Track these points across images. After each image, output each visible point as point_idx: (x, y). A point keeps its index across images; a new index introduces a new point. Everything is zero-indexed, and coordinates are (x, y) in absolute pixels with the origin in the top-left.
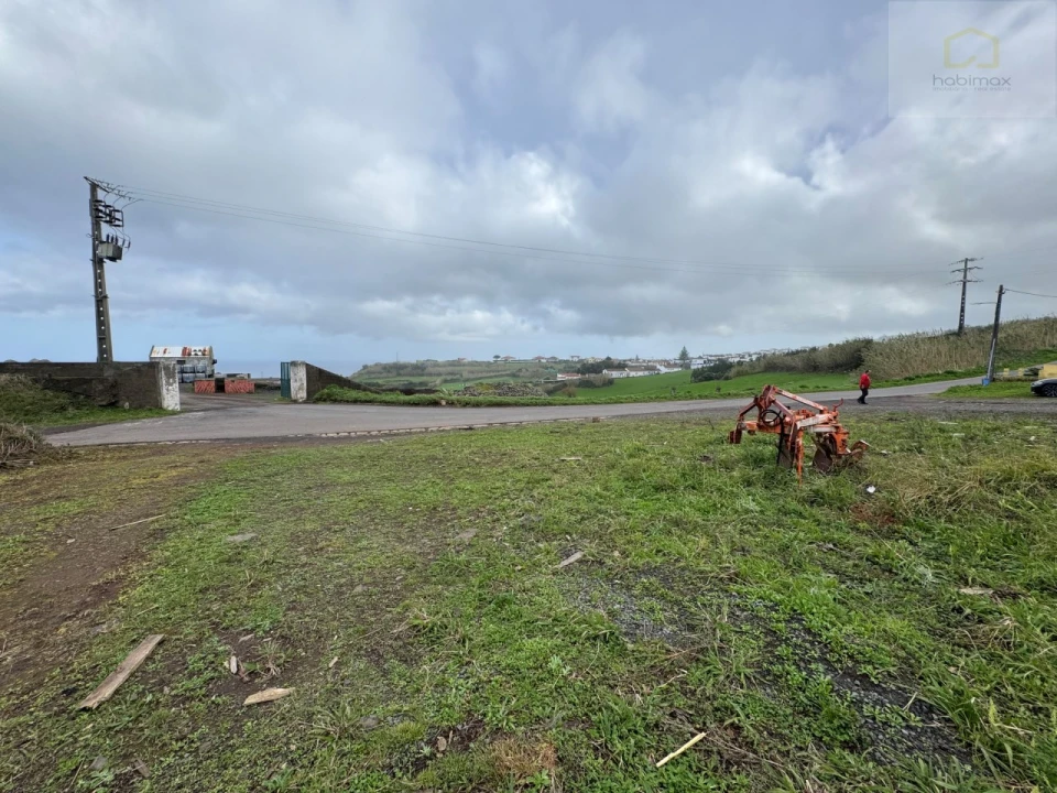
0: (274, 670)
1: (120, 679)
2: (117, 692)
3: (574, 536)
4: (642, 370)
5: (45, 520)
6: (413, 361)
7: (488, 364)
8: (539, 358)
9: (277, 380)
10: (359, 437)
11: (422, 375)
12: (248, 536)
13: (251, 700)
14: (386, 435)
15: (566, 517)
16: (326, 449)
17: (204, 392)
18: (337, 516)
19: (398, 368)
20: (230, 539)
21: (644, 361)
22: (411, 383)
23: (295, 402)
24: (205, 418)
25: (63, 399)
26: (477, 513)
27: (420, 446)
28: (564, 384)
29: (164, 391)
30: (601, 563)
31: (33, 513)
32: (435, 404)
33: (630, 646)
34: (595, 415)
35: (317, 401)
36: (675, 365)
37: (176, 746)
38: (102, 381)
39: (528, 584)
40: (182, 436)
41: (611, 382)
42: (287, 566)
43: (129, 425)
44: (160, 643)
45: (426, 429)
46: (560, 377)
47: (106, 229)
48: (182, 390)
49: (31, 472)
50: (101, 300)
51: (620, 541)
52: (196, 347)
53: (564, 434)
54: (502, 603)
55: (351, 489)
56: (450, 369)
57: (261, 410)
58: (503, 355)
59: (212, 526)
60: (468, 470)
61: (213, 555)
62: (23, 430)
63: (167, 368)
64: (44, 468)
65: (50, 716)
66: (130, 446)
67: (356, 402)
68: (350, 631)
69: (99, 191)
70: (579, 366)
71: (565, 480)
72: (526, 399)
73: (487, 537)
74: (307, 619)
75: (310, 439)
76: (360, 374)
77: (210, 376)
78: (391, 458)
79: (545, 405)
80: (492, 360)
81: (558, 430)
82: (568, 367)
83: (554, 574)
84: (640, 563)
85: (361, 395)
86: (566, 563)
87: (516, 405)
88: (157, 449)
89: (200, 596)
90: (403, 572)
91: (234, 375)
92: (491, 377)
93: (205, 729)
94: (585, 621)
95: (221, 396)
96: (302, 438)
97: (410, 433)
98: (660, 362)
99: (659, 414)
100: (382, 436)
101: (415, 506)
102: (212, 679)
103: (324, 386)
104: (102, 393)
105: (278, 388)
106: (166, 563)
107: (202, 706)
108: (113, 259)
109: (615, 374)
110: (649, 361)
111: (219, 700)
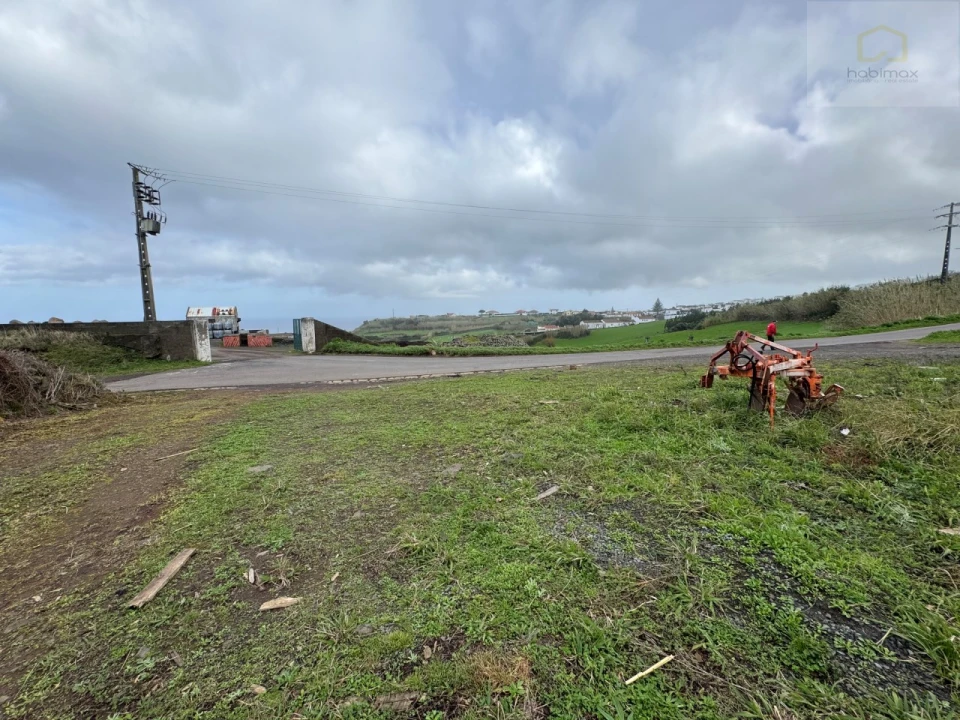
0: (285, 582)
1: (160, 584)
2: (158, 595)
3: (551, 471)
4: (617, 321)
5: (104, 452)
6: (408, 317)
7: (475, 318)
8: (520, 312)
9: (290, 334)
10: (361, 383)
11: (416, 329)
12: (265, 468)
13: (265, 606)
14: (384, 382)
15: (543, 455)
16: (333, 393)
17: (232, 346)
18: (340, 452)
19: (395, 323)
20: (251, 469)
21: (619, 313)
22: (406, 337)
23: (306, 353)
24: (231, 368)
25: (118, 352)
26: (462, 450)
27: (414, 391)
28: (544, 336)
29: (198, 346)
30: (576, 497)
31: (95, 447)
32: (427, 354)
33: (602, 573)
34: (572, 363)
35: (325, 352)
36: (649, 316)
37: (204, 642)
38: (148, 337)
39: (508, 514)
40: (215, 383)
41: (587, 333)
42: (297, 494)
43: (171, 374)
44: (193, 556)
45: (419, 376)
46: (540, 329)
47: (147, 208)
48: (213, 345)
49: (95, 413)
50: (145, 268)
51: (594, 477)
52: (223, 308)
53: (544, 380)
54: (484, 530)
55: (353, 428)
56: (440, 323)
57: (278, 361)
58: (487, 310)
59: (236, 459)
60: (454, 412)
61: (236, 483)
62: (88, 379)
63: (199, 326)
64: (104, 410)
65: (105, 612)
66: (172, 392)
67: (358, 353)
68: (350, 550)
69: (140, 175)
70: (557, 318)
71: (543, 421)
72: (509, 348)
73: (471, 471)
74: (313, 539)
75: (318, 386)
76: (361, 329)
77: (236, 332)
78: (387, 402)
79: (526, 354)
80: (477, 314)
81: (539, 377)
82: (547, 319)
83: (531, 506)
84: (613, 497)
85: (362, 347)
86: (543, 495)
87: (499, 354)
88: (193, 394)
89: (225, 517)
90: (396, 501)
91: (255, 331)
92: (477, 330)
93: (227, 628)
94: (559, 549)
95: (244, 350)
96: (312, 385)
97: (404, 380)
98: (636, 313)
99: (633, 361)
100: (380, 383)
101: (408, 443)
102: (234, 587)
103: (331, 339)
104: (149, 347)
105: (291, 342)
106: (198, 488)
107: (225, 610)
108: (153, 233)
109: (592, 326)
110: (624, 313)
111: (239, 605)
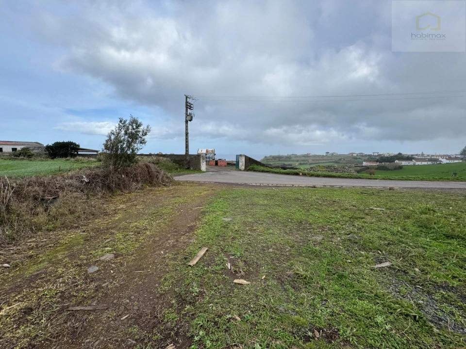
0: (243, 273)
1: (197, 259)
2: (197, 263)
3: (384, 252)
4: (426, 161)
5: (176, 203)
6: (286, 155)
7: (323, 156)
8: (352, 154)
9: (234, 161)
10: (264, 186)
11: (290, 161)
12: (229, 219)
13: (236, 281)
14: (275, 186)
15: (377, 242)
16: (253, 189)
17: (212, 165)
18: (259, 218)
19: (279, 158)
20: (224, 219)
21: (428, 156)
22: (284, 165)
23: (240, 170)
24: (212, 175)
25: (177, 166)
26: (323, 228)
27: (291, 193)
28: (367, 168)
29: (202, 165)
30: (406, 273)
31: (173, 200)
32: (297, 174)
33: (435, 330)
34: (391, 186)
35: (248, 170)
36: (456, 158)
37: (215, 288)
38: (186, 160)
39: (356, 271)
40: (206, 180)
41: (401, 167)
42: (243, 234)
43: (192, 175)
44: (207, 251)
45: (293, 185)
46: (365, 164)
47: (189, 111)
48: (206, 164)
49: (171, 188)
50: (187, 134)
51: (419, 263)
52: (210, 150)
53: (370, 195)
54: (341, 277)
55: (264, 208)
56: (303, 158)
57: (229, 173)
58: (330, 152)
59: (218, 213)
60: (315, 206)
61: (219, 224)
62: (169, 175)
63: (203, 156)
64: (174, 187)
65: (182, 264)
66: (193, 182)
67: (263, 171)
68: (269, 267)
69: (188, 99)
70: (378, 158)
71: (374, 220)
72: (346, 174)
73: (329, 241)
74: (252, 257)
75: (246, 185)
76: (263, 160)
77: (214, 160)
78: (278, 197)
79: (357, 178)
80: (325, 154)
81: (364, 192)
82: (370, 158)
83: (371, 270)
84: (439, 280)
85: (265, 169)
86: (379, 266)
87: (339, 177)
88: (200, 184)
89: (217, 238)
90: (289, 248)
91: (221, 159)
92: (324, 163)
93: (222, 286)
94: (397, 303)
95: (216, 167)
96: (243, 185)
97: (286, 186)
98: (443, 156)
99: (442, 189)
100: (273, 187)
101: (292, 219)
102: (223, 269)
103: (252, 164)
104: (186, 164)
105: (234, 165)
106: (206, 223)
107: (221, 278)
108: (190, 121)
109: (404, 163)
110: (432, 156)
111: (226, 277)
